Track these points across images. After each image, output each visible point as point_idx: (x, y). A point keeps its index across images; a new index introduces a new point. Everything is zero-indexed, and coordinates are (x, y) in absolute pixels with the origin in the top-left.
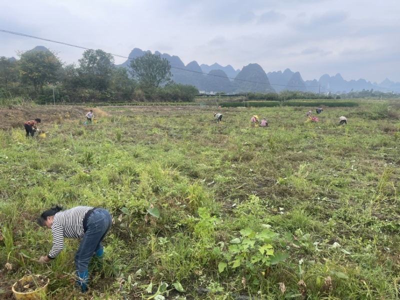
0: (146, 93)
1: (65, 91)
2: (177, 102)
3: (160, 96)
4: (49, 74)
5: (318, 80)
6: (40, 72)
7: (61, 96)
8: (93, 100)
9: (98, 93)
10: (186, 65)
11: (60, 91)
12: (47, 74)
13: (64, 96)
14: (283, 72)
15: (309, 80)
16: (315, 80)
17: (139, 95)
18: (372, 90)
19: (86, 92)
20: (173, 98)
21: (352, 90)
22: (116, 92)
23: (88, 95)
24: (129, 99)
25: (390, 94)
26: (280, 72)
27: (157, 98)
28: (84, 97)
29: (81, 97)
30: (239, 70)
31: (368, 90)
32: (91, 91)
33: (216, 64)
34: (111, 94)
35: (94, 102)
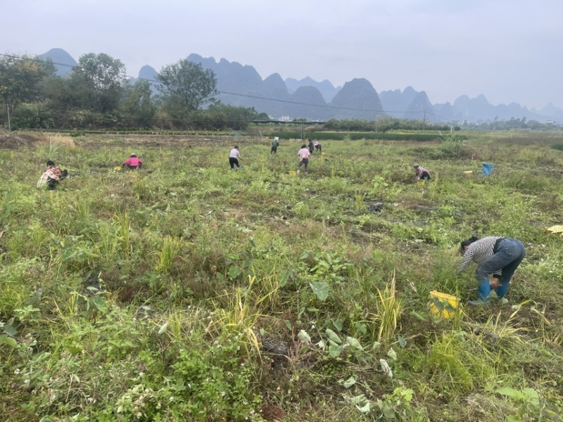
0: (175, 117)
1: (49, 113)
2: (221, 130)
3: (194, 122)
4: (24, 87)
5: (452, 104)
6: (11, 84)
7: (42, 119)
8: (90, 125)
9: (99, 116)
10: (263, 79)
11: (39, 112)
12: (21, 88)
13: (46, 119)
14: (402, 92)
15: (440, 103)
16: (448, 104)
17: (163, 121)
18: (525, 118)
19: (81, 114)
20: (215, 125)
21: (497, 117)
22: (128, 115)
23: (81, 118)
24: (148, 125)
25: (549, 124)
26: (399, 90)
27: (190, 124)
28: (76, 120)
29: (72, 121)
30: (340, 87)
31: (519, 119)
32: (87, 112)
33: (308, 79)
34: (119, 117)
35: (92, 129)
